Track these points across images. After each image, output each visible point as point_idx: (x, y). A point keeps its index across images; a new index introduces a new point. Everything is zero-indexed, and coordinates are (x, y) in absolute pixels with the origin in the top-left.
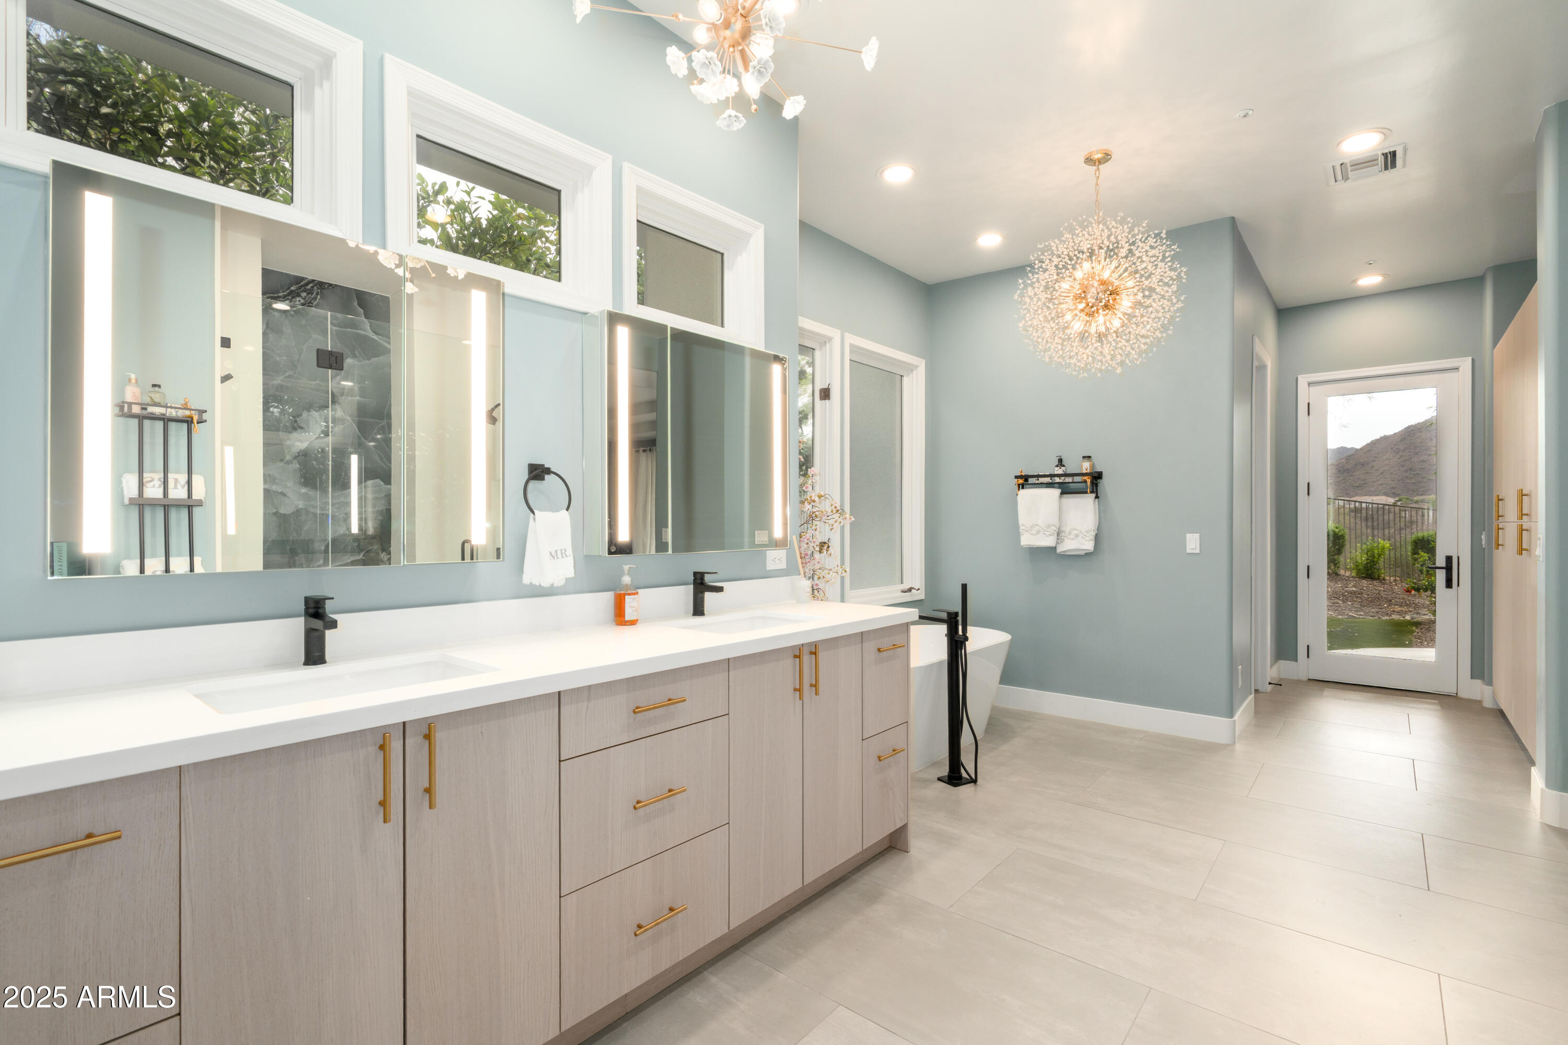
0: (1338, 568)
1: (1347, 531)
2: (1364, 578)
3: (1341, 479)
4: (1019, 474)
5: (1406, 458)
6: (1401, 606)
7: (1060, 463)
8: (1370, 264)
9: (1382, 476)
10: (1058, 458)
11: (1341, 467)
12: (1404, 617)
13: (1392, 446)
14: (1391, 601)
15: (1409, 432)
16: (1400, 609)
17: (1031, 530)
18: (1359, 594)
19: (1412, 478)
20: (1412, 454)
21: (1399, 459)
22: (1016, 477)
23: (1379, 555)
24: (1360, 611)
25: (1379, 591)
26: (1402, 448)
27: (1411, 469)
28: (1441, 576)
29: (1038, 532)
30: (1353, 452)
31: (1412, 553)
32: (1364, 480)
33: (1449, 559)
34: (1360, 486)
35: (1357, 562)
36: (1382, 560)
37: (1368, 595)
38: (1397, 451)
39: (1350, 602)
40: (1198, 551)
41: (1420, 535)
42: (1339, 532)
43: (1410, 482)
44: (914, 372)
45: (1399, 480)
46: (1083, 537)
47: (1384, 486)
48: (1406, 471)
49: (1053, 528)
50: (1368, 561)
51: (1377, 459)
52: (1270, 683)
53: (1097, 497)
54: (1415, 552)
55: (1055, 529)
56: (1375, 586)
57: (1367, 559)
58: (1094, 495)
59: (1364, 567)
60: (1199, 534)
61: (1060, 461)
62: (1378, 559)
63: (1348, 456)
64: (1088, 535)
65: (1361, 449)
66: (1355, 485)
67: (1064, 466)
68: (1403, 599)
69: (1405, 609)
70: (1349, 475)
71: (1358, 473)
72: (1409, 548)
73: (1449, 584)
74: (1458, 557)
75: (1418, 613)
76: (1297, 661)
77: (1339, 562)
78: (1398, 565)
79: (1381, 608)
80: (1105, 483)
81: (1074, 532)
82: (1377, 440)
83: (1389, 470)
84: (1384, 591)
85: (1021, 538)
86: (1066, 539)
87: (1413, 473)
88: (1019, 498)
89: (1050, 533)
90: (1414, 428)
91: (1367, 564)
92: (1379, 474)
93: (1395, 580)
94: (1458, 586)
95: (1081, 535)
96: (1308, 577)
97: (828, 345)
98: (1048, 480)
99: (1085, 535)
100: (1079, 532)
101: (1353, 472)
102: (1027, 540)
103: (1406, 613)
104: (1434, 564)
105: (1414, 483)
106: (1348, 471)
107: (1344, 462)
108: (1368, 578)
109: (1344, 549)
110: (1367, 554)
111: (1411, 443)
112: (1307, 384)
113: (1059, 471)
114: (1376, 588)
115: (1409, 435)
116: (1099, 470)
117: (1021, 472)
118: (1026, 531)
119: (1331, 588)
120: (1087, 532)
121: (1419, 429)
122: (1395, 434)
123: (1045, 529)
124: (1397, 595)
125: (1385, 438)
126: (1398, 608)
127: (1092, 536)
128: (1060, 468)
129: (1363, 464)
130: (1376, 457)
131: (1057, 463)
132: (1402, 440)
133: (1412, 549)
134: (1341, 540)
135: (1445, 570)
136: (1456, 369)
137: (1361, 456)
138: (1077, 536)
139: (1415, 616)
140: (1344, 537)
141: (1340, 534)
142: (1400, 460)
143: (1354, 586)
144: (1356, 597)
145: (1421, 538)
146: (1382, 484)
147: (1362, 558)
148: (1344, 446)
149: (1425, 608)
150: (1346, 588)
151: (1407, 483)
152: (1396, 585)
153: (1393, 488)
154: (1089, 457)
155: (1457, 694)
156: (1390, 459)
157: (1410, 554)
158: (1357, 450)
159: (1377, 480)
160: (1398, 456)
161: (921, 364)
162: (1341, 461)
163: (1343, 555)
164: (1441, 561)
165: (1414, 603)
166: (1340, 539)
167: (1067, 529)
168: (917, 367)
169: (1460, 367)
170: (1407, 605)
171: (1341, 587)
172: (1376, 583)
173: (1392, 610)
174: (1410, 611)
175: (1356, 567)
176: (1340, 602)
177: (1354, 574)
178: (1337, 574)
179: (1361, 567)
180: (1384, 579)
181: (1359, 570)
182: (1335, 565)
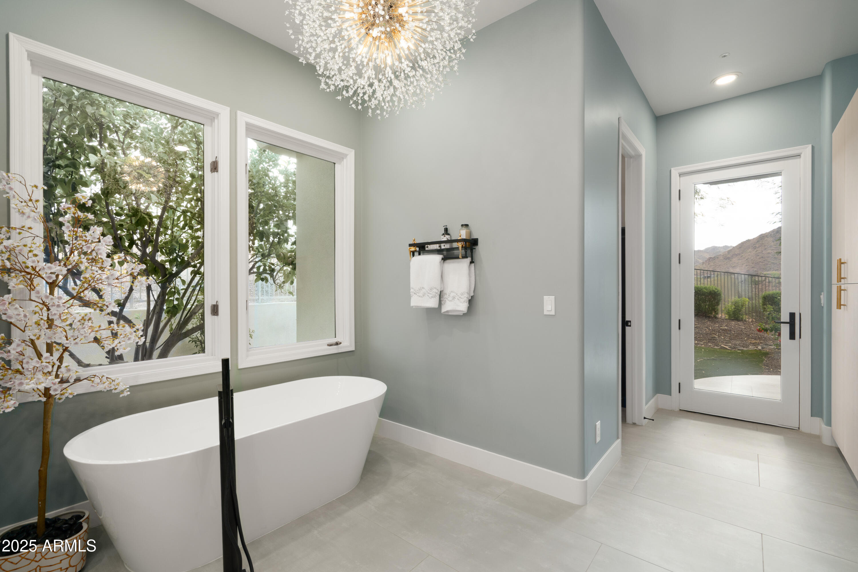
0: (717, 314)
1: (722, 290)
2: (733, 320)
4: (412, 242)
5: (760, 251)
6: (755, 339)
7: (446, 231)
8: (725, 56)
10: (444, 227)
12: (757, 347)
13: (752, 245)
14: (749, 336)
15: (761, 237)
16: (754, 341)
17: (418, 293)
18: (729, 331)
20: (763, 249)
22: (410, 245)
23: (742, 306)
24: (729, 343)
25: (742, 329)
26: (757, 246)
28: (785, 330)
29: (424, 295)
30: (731, 248)
33: (792, 316)
35: (729, 310)
36: (744, 309)
37: (735, 332)
38: (755, 247)
39: (723, 336)
40: (553, 313)
41: (768, 293)
43: (762, 264)
44: (345, 160)
45: (756, 263)
46: (458, 299)
48: (760, 258)
49: (435, 290)
51: (744, 252)
52: (645, 418)
53: (472, 262)
54: (764, 304)
55: (437, 291)
56: (740, 325)
57: (735, 308)
58: (469, 260)
59: (733, 313)
60: (554, 297)
61: (446, 230)
62: (741, 308)
64: (462, 297)
65: (736, 247)
67: (449, 234)
68: (757, 334)
69: (758, 341)
71: (734, 260)
72: (761, 301)
73: (792, 336)
74: (800, 314)
75: (766, 344)
76: (671, 395)
77: (718, 310)
78: (754, 311)
79: (742, 341)
80: (481, 249)
81: (452, 294)
82: (744, 242)
83: (750, 258)
84: (745, 329)
85: (412, 298)
86: (447, 301)
87: (764, 259)
88: (411, 263)
89: (432, 295)
91: (735, 311)
93: (752, 321)
94: (800, 338)
95: (457, 297)
96: (679, 329)
97: (216, 121)
98: (436, 247)
99: (460, 297)
100: (455, 295)
102: (416, 301)
103: (758, 344)
104: (780, 319)
106: (729, 258)
108: (735, 320)
109: (721, 303)
110: (735, 305)
112: (678, 175)
113: (445, 239)
114: (740, 327)
115: (761, 239)
116: (475, 237)
117: (414, 240)
118: (415, 293)
120: (462, 294)
121: (767, 236)
122: (754, 239)
123: (429, 291)
124: (753, 332)
125: (748, 241)
126: (753, 341)
127: (465, 299)
128: (445, 236)
131: (443, 232)
132: (758, 242)
133: (763, 301)
134: (719, 297)
135: (789, 325)
136: (799, 156)
138: (454, 298)
139: (764, 346)
140: (721, 295)
141: (718, 293)
142: (756, 253)
143: (726, 326)
144: (727, 333)
145: (768, 295)
147: (732, 308)
149: (771, 340)
150: (721, 327)
152: (753, 324)
153: (753, 267)
154: (467, 225)
155: (799, 428)
157: (761, 305)
158: (734, 247)
161: (351, 154)
163: (720, 305)
164: (785, 317)
165: (764, 337)
167: (447, 291)
168: (346, 155)
169: (801, 153)
170: (759, 338)
171: (718, 326)
172: (740, 323)
173: (749, 342)
174: (761, 343)
175: (728, 313)
176: (716, 337)
177: (727, 317)
178: (716, 318)
179: (731, 313)
180: (745, 321)
181: (730, 315)
182: (715, 312)
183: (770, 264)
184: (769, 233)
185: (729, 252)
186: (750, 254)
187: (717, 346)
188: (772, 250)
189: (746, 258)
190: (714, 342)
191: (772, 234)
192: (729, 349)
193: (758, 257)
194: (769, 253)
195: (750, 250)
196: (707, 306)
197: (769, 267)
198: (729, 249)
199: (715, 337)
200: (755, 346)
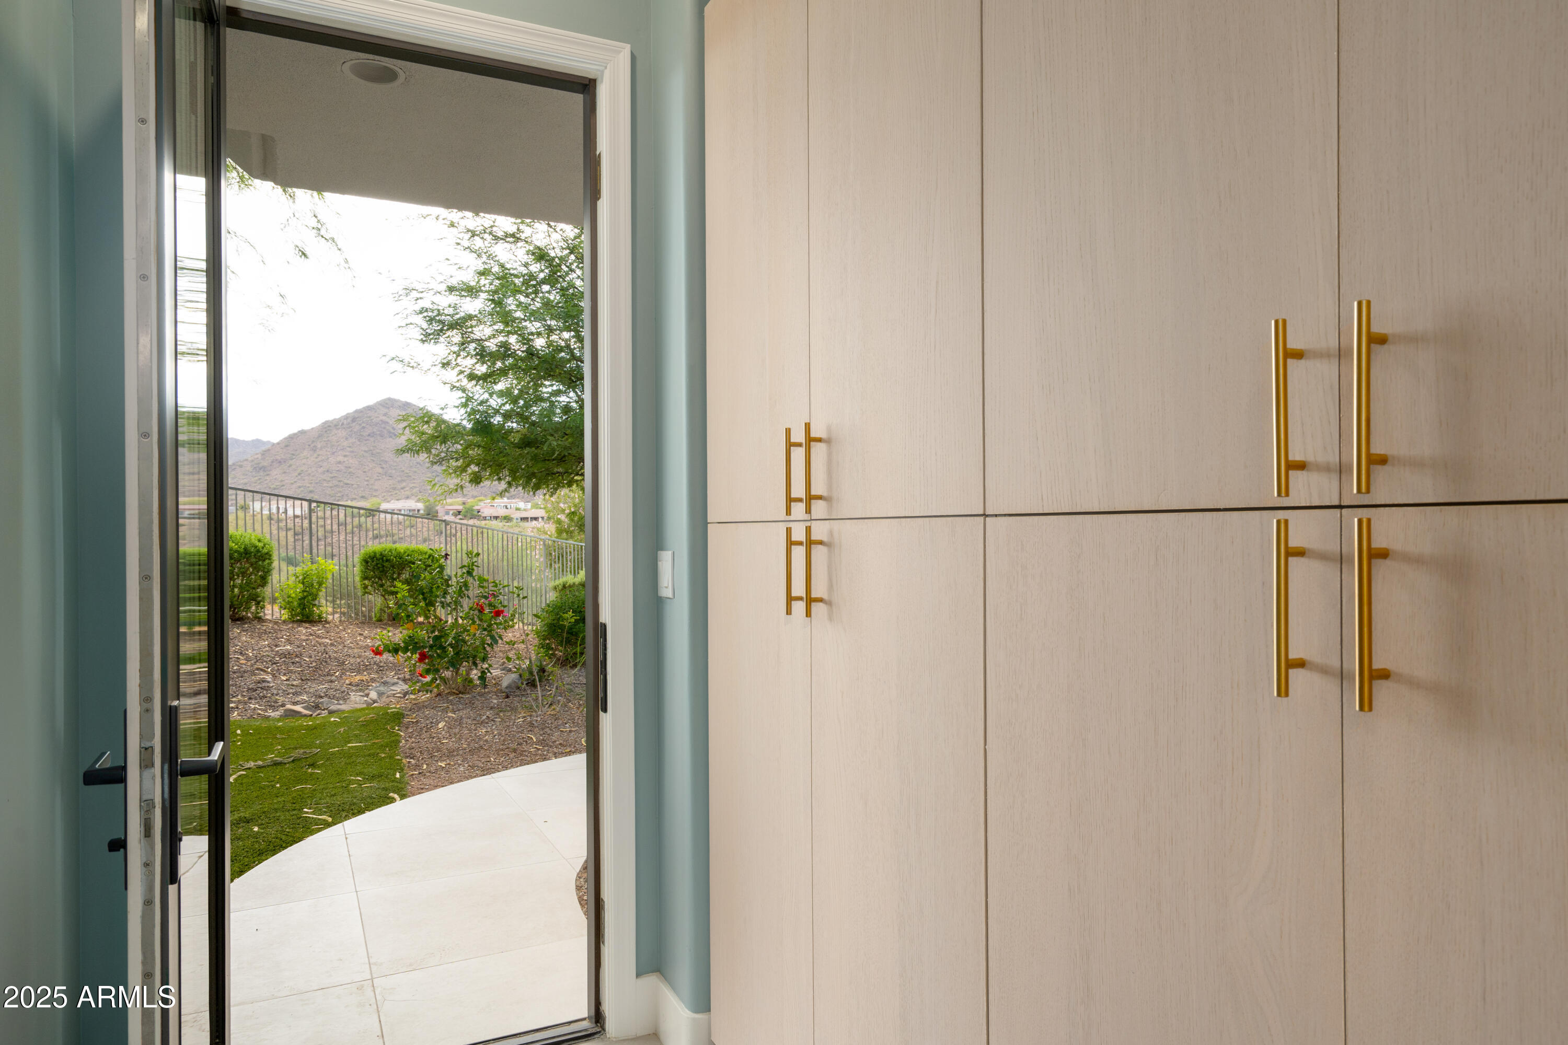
0: (262, 608)
1: (274, 544)
2: (300, 623)
3: (256, 478)
5: (323, 458)
6: (359, 672)
9: (299, 477)
11: (256, 464)
13: (310, 443)
14: (343, 663)
15: (326, 428)
16: (358, 678)
18: (297, 656)
19: (329, 481)
20: (329, 453)
21: (316, 458)
23: (320, 584)
24: (301, 694)
25: (325, 646)
26: (319, 446)
27: (328, 471)
30: (269, 446)
31: (362, 577)
32: (282, 481)
34: (278, 489)
36: (323, 591)
37: (311, 657)
38: (314, 448)
39: (285, 674)
42: (263, 548)
43: (327, 485)
45: (317, 483)
47: (302, 489)
48: (324, 473)
50: (305, 594)
51: (294, 457)
56: (318, 637)
57: (304, 591)
59: (300, 605)
62: (319, 590)
63: (265, 451)
65: (278, 444)
66: (272, 487)
68: (360, 657)
70: (265, 474)
71: (275, 473)
72: (358, 571)
75: (385, 683)
77: (264, 598)
78: (345, 594)
79: (332, 681)
82: (295, 434)
83: (306, 471)
84: (332, 645)
87: (330, 475)
90: (331, 424)
91: (304, 598)
92: (296, 474)
93: (343, 623)
101: (270, 471)
103: (368, 685)
105: (331, 487)
106: (264, 469)
107: (260, 458)
108: (305, 622)
109: (270, 577)
110: (303, 583)
111: (328, 441)
114: (320, 640)
115: (326, 431)
119: (253, 650)
122: (312, 429)
124: (350, 651)
125: (302, 432)
126: (356, 678)
129: (280, 462)
130: (293, 454)
133: (362, 571)
134: (267, 561)
137: (278, 452)
139: (382, 688)
140: (270, 555)
141: (265, 551)
142: (317, 460)
143: (289, 642)
144: (293, 663)
146: (300, 487)
147: (296, 590)
148: (259, 438)
150: (276, 646)
151: (324, 487)
152: (344, 630)
156: (308, 458)
157: (358, 579)
158: (273, 444)
159: (295, 482)
160: (315, 455)
162: (256, 457)
163: (270, 585)
166: (264, 560)
171: (269, 646)
172: (317, 629)
173: (347, 682)
174: (373, 680)
175: (288, 605)
176: (269, 678)
177: (285, 615)
178: (260, 619)
179: (295, 604)
180: (327, 622)
181: (292, 610)
182: (258, 603)
183: (342, 487)
184: (340, 419)
185: (265, 453)
186: (304, 461)
187: (274, 708)
188: (345, 456)
189: (299, 471)
190: (265, 697)
191: (345, 422)
192: (305, 715)
193: (320, 470)
194: (340, 462)
195: (305, 453)
196: (236, 590)
197: (340, 492)
198: (264, 448)
199: (264, 681)
200: (361, 690)
